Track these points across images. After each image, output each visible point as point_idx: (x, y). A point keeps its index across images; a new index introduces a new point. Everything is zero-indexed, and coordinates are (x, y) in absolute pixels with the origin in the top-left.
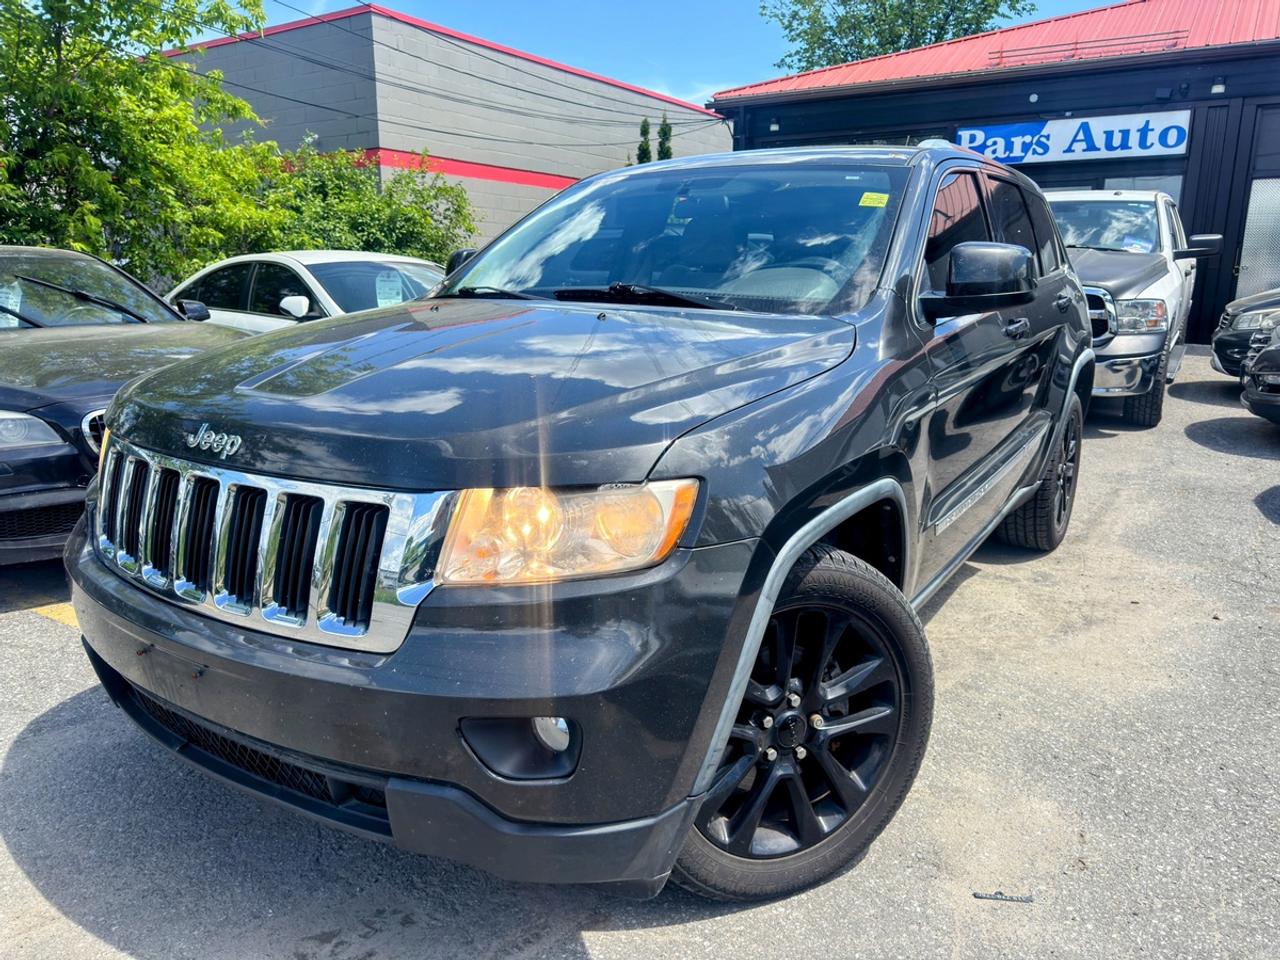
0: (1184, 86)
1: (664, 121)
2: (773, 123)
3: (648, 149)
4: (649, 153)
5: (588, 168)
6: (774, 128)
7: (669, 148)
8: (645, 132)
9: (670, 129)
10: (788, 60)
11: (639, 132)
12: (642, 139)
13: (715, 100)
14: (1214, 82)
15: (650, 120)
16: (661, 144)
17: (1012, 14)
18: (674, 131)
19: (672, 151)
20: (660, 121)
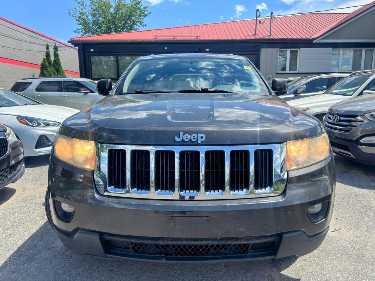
0: (200, 48)
1: (55, 45)
2: (92, 49)
3: (49, 54)
4: (50, 55)
5: (27, 58)
6: (92, 50)
7: (58, 54)
8: (47, 48)
9: (58, 48)
10: (78, 31)
11: (45, 48)
12: (47, 50)
13: (71, 40)
14: (206, 48)
15: (49, 44)
16: (55, 52)
17: (141, 26)
18: (59, 49)
19: (59, 55)
20: (54, 45)
